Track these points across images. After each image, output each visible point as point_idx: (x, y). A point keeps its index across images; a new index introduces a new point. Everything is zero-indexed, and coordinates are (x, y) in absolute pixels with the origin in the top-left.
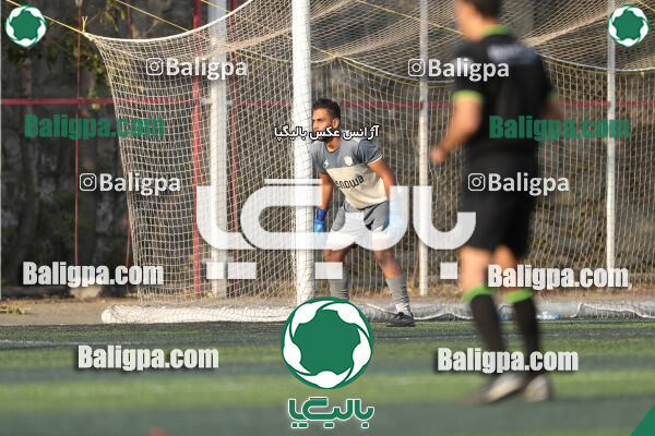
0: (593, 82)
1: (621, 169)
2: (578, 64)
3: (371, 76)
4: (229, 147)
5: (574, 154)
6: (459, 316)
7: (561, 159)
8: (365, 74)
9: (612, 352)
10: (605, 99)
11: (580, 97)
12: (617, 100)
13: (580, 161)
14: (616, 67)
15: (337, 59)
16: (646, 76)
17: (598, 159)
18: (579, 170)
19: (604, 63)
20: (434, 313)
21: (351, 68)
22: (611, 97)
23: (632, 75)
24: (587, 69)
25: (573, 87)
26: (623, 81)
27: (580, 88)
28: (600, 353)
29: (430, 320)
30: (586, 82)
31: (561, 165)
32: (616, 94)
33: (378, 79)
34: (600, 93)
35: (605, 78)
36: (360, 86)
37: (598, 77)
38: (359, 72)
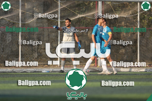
0: (55, 23)
3: (9, 22)
5: (51, 38)
6: (27, 71)
8: (8, 21)
9: (58, 79)
13: (53, 39)
14: (60, 20)
15: (2, 18)
17: (56, 39)
18: (52, 41)
19: (58, 19)
20: (22, 71)
21: (5, 20)
24: (54, 20)
25: (51, 24)
26: (62, 23)
28: (55, 79)
29: (21, 72)
30: (54, 23)
31: (49, 40)
32: (60, 26)
33: (11, 22)
35: (58, 22)
36: (7, 24)
37: (56, 22)
38: (7, 21)
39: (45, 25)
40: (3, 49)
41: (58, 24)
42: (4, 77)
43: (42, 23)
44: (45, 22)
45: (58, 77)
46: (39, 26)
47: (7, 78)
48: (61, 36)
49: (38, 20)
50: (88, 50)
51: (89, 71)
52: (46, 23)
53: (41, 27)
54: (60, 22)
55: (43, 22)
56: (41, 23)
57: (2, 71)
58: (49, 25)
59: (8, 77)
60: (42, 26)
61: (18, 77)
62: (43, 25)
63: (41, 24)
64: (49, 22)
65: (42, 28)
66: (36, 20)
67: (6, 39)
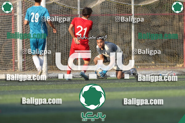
0: (127, 8)
1: (136, 33)
2: (123, 3)
3: (64, 7)
4: (23, 28)
5: (122, 29)
7: (118, 30)
8: (62, 6)
9: (132, 86)
10: (131, 13)
11: (124, 13)
12: (135, 13)
13: (124, 31)
14: (134, 4)
15: (53, 2)
16: (143, 6)
17: (129, 31)
18: (124, 34)
19: (131, 3)
21: (58, 5)
22: (133, 12)
23: (139, 6)
24: (126, 4)
25: (122, 10)
26: (136, 8)
27: (124, 10)
28: (129, 86)
30: (125, 8)
31: (119, 32)
32: (134, 12)
33: (66, 8)
34: (129, 11)
35: (131, 7)
36: (61, 10)
37: (129, 7)
38: (60, 6)
39: (113, 11)
40: (56, 46)
41: (131, 10)
42: (59, 84)
43: (109, 8)
44: (113, 8)
45: (133, 84)
46: (105, 12)
47: (61, 85)
48: (136, 27)
49: (103, 4)
50: (172, 45)
51: (176, 74)
52: (115, 8)
53: (107, 14)
54: (135, 6)
55: (111, 7)
56: (107, 8)
57: (55, 75)
58: (118, 11)
59: (64, 84)
60: (109, 12)
61: (77, 84)
62: (111, 11)
63: (107, 10)
64: (118, 7)
65: (109, 15)
66: (101, 4)
67: (59, 32)
